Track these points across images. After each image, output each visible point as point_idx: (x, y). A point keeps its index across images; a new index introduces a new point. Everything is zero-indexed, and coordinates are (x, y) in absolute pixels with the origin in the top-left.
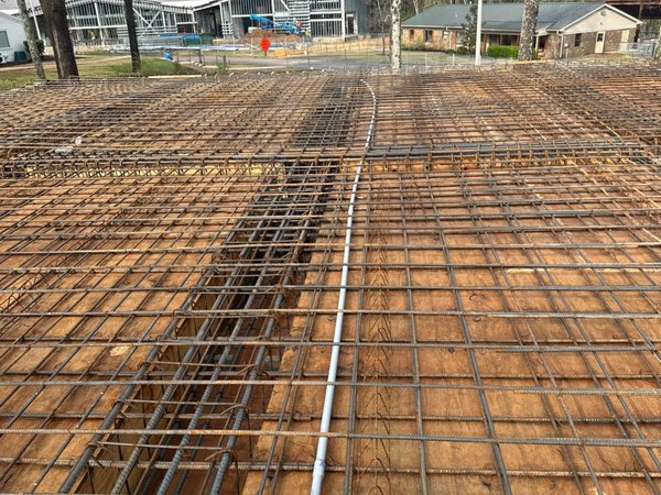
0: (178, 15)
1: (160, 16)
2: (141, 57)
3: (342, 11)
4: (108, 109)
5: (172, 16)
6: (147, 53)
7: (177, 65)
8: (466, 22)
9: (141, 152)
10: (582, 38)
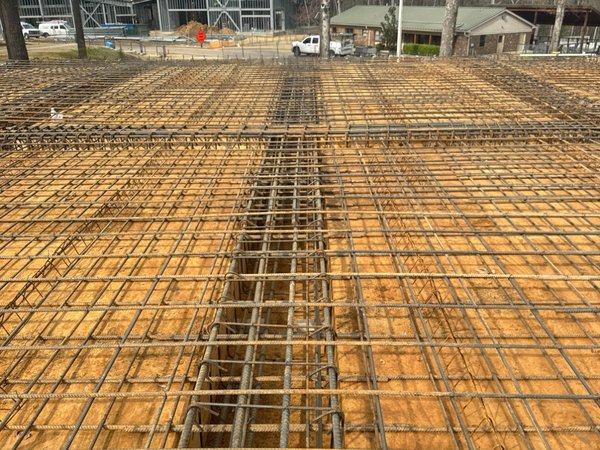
0: (117, 7)
1: (100, 7)
2: (87, 45)
3: (271, 9)
4: (83, 87)
5: (111, 8)
6: (91, 41)
7: (121, 54)
8: (386, 22)
9: (129, 127)
10: (486, 39)
